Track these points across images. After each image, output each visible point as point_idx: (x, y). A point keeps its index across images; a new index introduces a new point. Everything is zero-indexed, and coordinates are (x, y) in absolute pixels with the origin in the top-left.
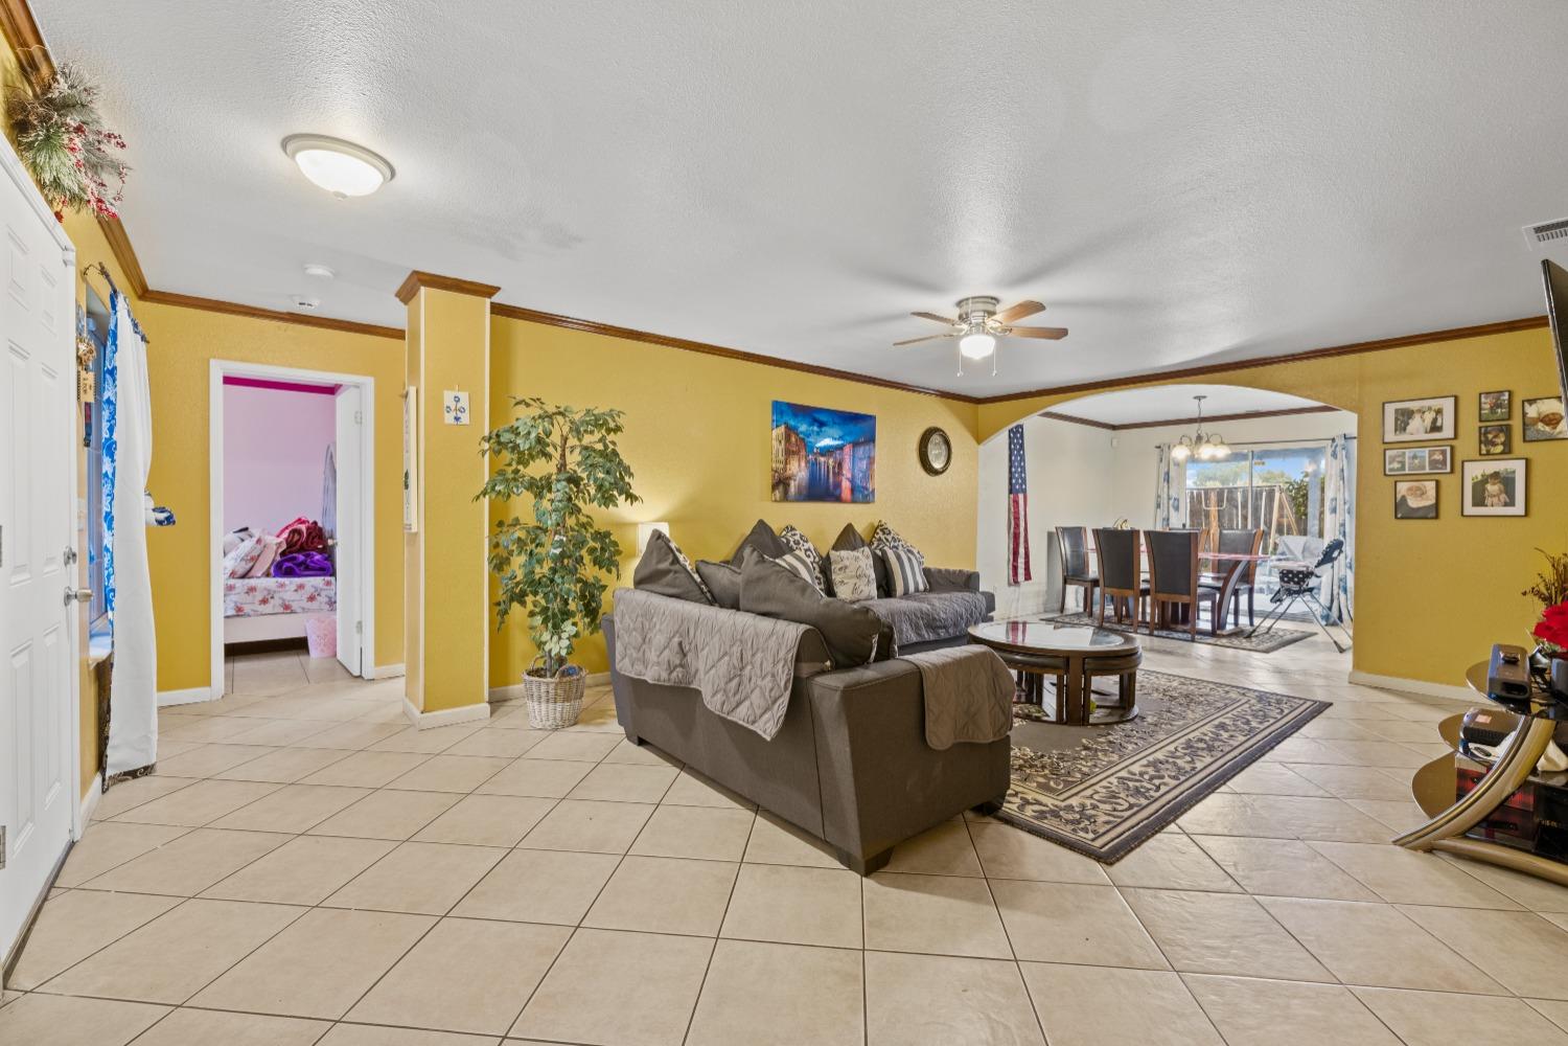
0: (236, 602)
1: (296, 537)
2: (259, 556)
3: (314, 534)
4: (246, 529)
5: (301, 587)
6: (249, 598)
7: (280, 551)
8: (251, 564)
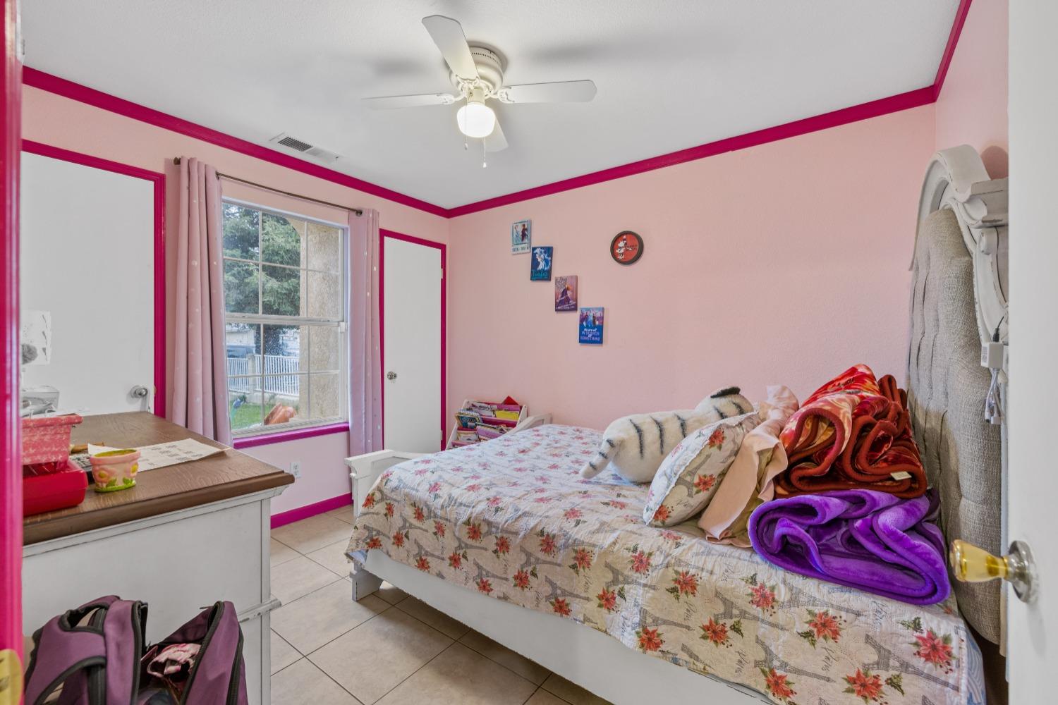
0: (643, 613)
1: (823, 435)
2: (723, 474)
3: (877, 432)
4: (734, 391)
5: (824, 627)
6: (676, 609)
7: (773, 472)
8: (703, 496)
